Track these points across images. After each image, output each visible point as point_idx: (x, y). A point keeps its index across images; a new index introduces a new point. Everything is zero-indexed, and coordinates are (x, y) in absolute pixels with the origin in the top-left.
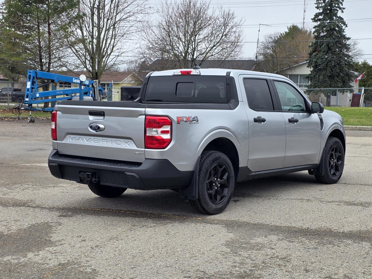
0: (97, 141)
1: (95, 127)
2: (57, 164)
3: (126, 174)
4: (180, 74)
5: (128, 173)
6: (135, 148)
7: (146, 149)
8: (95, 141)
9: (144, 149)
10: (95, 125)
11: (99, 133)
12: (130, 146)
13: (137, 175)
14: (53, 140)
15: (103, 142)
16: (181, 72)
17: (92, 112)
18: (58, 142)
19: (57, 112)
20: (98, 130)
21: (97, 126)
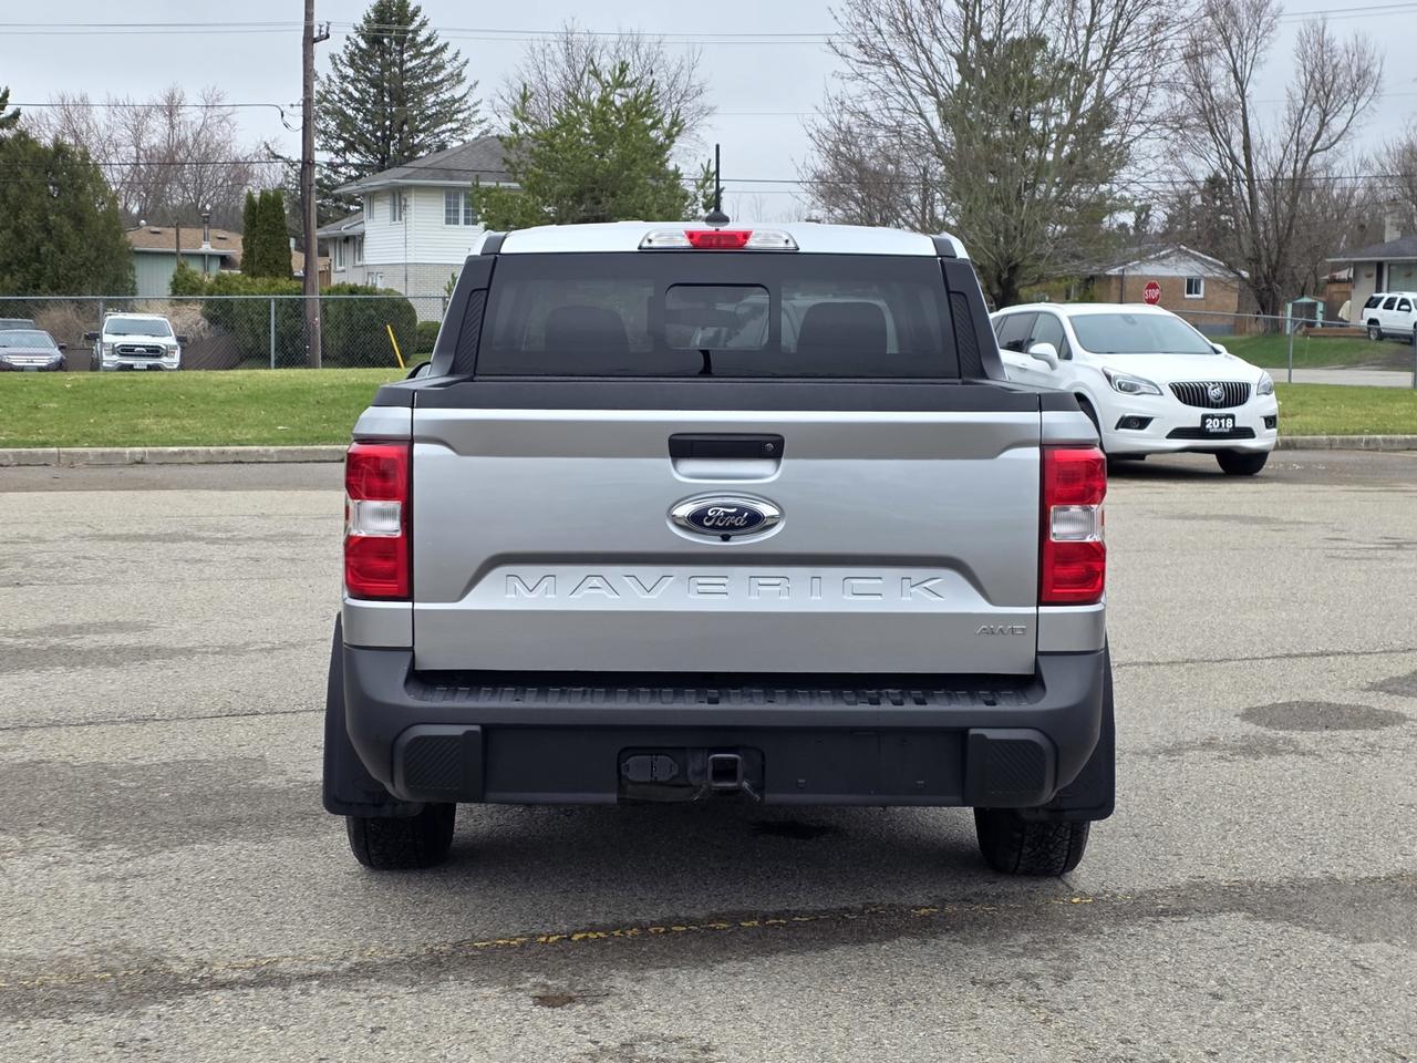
0: (722, 589)
1: (726, 514)
2: (477, 728)
3: (982, 737)
4: (686, 244)
5: (992, 735)
6: (978, 605)
7: (1043, 610)
8: (701, 588)
9: (1033, 610)
10: (730, 507)
11: (740, 543)
12: (950, 597)
13: (1042, 737)
14: (351, 597)
15: (760, 588)
16: (691, 235)
17: (693, 441)
18: (418, 606)
19: (416, 445)
20: (739, 527)
21: (741, 510)
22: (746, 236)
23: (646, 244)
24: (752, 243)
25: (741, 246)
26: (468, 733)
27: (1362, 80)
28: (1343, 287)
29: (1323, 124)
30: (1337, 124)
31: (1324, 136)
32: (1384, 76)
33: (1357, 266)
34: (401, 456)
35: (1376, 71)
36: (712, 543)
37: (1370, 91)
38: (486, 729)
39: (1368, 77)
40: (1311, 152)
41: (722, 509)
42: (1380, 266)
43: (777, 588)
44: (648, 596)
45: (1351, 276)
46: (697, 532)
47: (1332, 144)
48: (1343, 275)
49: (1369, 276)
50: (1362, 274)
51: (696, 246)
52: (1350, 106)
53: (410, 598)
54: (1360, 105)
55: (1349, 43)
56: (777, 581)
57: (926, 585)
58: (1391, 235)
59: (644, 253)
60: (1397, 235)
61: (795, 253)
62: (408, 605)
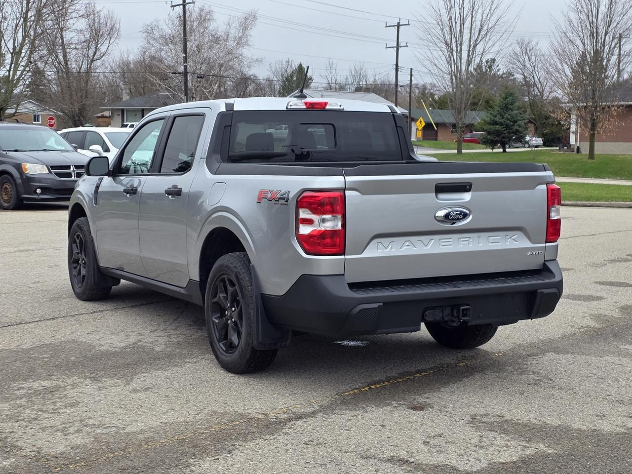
0: (449, 243)
1: (457, 214)
2: (382, 304)
3: (542, 292)
4: (304, 107)
5: (545, 291)
6: (527, 244)
7: (547, 244)
8: (443, 243)
9: (544, 245)
10: (458, 211)
12: (517, 242)
13: (558, 291)
15: (461, 242)
16: (306, 103)
17: (444, 186)
18: (347, 257)
19: (346, 191)
20: (461, 219)
21: (461, 212)
22: (326, 104)
23: (289, 107)
24: (328, 107)
25: (324, 108)
26: (379, 306)
27: (112, 31)
28: (107, 120)
29: (96, 49)
30: (103, 49)
31: (98, 53)
32: (121, 29)
33: (113, 111)
34: (341, 196)
35: (117, 26)
36: (448, 226)
37: (115, 35)
38: (385, 303)
39: (114, 29)
40: (92, 61)
41: (455, 212)
42: (123, 110)
43: (467, 242)
44: (426, 248)
45: (110, 115)
46: (447, 222)
47: (102, 57)
48: (107, 114)
49: (119, 115)
50: (116, 114)
51: (308, 108)
52: (107, 42)
53: (344, 254)
54: (112, 41)
55: (105, 14)
56: (467, 239)
57: (513, 238)
58: (126, 97)
59: (289, 111)
60: (128, 97)
61: (342, 111)
62: (343, 257)
